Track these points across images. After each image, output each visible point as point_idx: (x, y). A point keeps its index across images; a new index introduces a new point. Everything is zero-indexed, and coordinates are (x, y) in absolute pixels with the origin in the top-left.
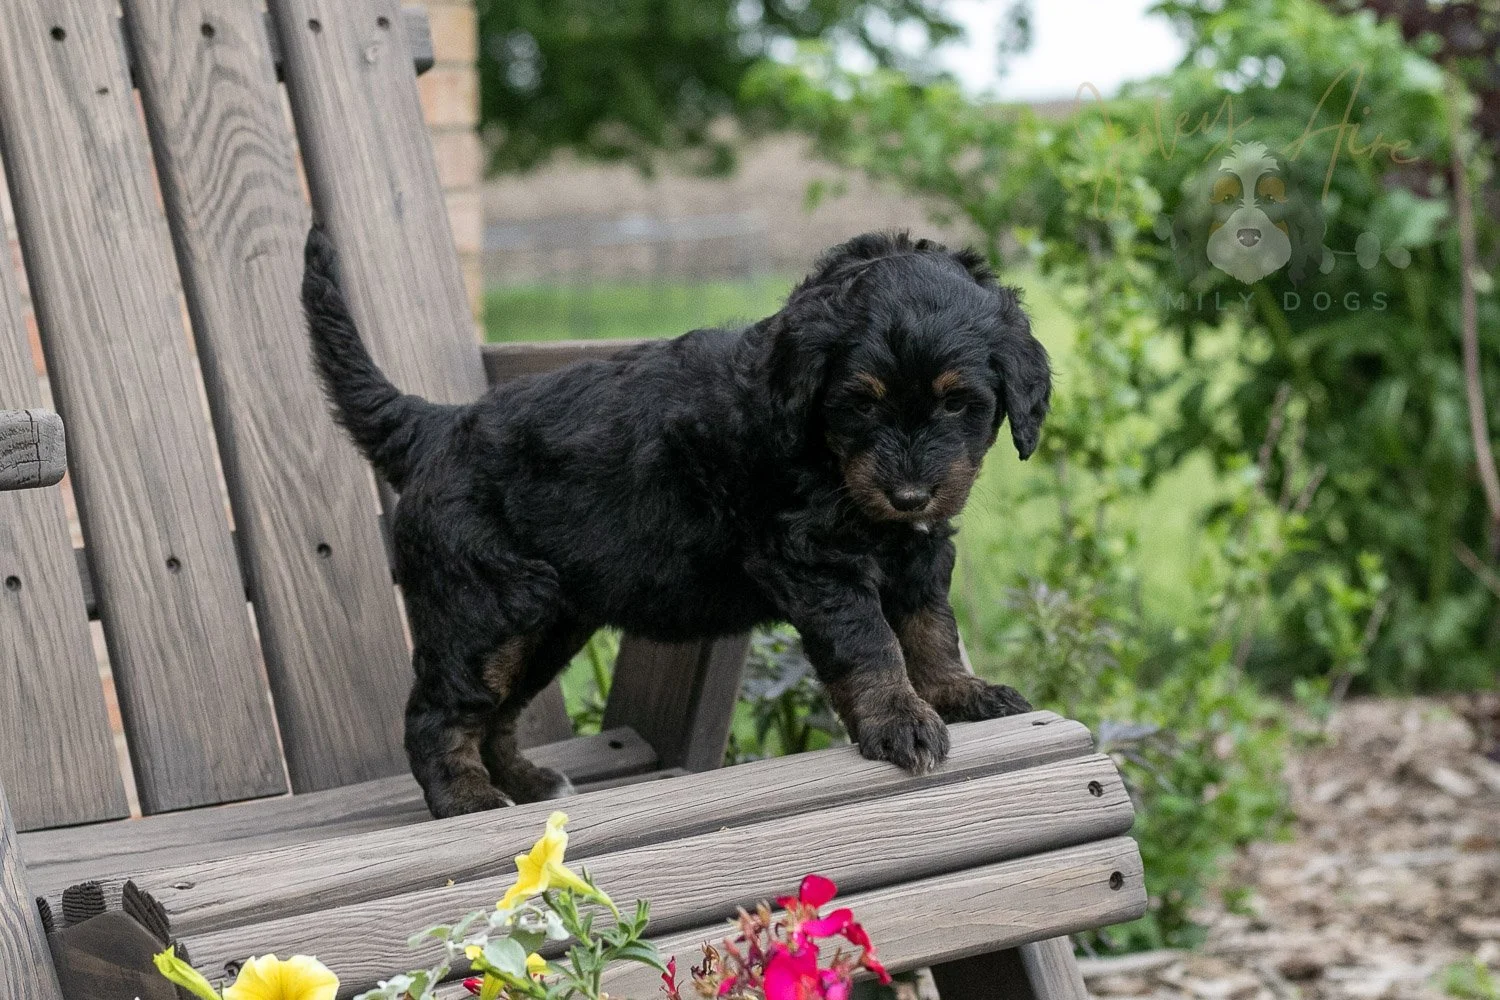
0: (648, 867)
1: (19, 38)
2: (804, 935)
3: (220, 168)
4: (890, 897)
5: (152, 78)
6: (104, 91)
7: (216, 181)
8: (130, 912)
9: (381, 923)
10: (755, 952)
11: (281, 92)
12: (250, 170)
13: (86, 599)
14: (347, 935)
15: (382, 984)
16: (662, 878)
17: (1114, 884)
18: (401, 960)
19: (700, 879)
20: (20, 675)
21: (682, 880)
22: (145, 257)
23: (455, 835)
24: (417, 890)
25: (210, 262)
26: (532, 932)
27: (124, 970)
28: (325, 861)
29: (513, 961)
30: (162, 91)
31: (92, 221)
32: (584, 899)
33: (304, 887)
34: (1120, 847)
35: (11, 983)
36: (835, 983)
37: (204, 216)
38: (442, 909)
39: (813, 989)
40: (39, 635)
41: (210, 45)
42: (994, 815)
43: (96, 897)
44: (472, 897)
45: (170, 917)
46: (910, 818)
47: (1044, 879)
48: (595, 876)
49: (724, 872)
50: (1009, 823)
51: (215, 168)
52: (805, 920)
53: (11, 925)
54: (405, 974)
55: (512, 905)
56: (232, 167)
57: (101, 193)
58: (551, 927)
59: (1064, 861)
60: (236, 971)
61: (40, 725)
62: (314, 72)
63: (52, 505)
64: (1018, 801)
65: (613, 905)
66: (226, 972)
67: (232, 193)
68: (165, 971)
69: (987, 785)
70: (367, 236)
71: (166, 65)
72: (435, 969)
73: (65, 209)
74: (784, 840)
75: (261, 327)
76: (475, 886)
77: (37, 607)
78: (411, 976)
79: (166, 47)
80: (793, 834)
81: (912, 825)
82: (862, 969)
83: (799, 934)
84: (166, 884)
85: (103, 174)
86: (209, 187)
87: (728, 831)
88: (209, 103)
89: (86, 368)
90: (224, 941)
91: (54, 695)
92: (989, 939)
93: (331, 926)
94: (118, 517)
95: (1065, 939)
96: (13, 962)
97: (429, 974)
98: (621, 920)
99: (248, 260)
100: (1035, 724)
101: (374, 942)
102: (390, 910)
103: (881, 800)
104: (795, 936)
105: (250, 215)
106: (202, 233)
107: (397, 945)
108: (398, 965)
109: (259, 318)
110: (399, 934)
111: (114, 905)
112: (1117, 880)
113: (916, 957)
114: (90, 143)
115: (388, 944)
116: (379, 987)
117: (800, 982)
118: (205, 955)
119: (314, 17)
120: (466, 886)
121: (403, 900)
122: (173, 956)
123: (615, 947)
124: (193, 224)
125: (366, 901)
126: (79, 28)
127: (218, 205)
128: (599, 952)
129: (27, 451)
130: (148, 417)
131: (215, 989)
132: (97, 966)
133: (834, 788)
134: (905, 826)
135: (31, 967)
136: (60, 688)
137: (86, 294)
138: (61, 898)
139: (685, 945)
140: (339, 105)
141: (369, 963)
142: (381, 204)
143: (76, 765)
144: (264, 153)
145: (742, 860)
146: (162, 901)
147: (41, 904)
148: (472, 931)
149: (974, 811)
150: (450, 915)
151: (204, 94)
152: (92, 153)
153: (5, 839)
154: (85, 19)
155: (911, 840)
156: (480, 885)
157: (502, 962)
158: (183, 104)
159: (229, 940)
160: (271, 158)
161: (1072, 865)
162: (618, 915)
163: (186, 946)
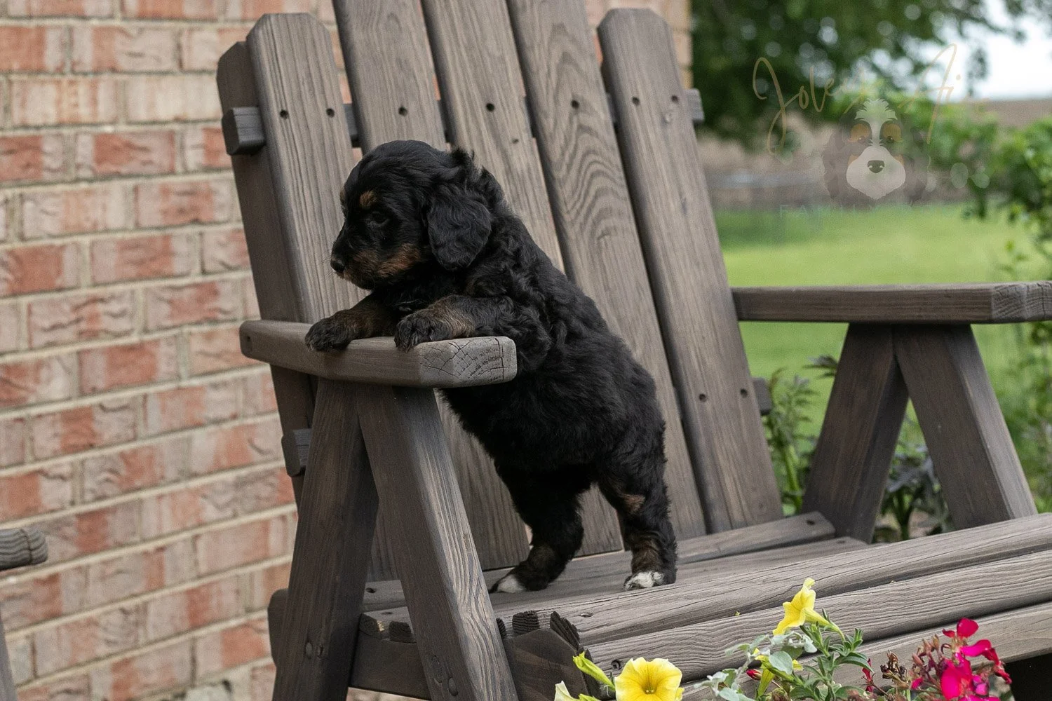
0: (851, 605)
1: (469, 111)
2: (961, 654)
3: (583, 185)
4: (989, 622)
5: (543, 132)
6: (516, 141)
7: (580, 193)
8: (554, 629)
9: (699, 637)
10: (932, 663)
12: (600, 186)
14: (681, 644)
15: (709, 677)
16: (859, 611)
19: (881, 612)
20: (471, 482)
21: (872, 612)
22: (540, 237)
24: (719, 617)
25: (577, 240)
26: (795, 647)
27: (550, 663)
28: (667, 600)
29: (785, 665)
30: (549, 138)
32: (825, 629)
33: (656, 616)
35: (483, 669)
36: (980, 683)
37: (573, 213)
38: (734, 630)
41: (577, 113)
42: (1048, 574)
43: (534, 620)
44: (751, 622)
45: (580, 634)
46: (1000, 575)
49: (894, 607)
51: (580, 185)
52: (961, 645)
53: (483, 635)
54: (721, 671)
55: (783, 632)
56: (590, 184)
58: (807, 645)
60: (618, 666)
62: (635, 127)
65: (841, 632)
66: (613, 667)
67: (589, 200)
68: (580, 667)
69: (1044, 556)
70: (667, 225)
71: (552, 125)
72: (740, 668)
74: (928, 589)
75: (606, 278)
76: (751, 616)
78: (726, 672)
79: (551, 114)
80: (933, 585)
81: (1001, 580)
83: (959, 654)
84: (576, 614)
85: (516, 188)
86: (576, 197)
87: (896, 584)
88: (576, 147)
90: (611, 648)
93: (670, 640)
96: (484, 655)
97: (736, 671)
98: (845, 641)
99: (599, 239)
101: (696, 649)
102: (704, 630)
103: (983, 565)
104: (956, 655)
105: (600, 212)
106: (573, 223)
107: (708, 651)
108: (709, 662)
109: (605, 272)
110: (710, 644)
111: (545, 625)
115: (704, 650)
116: (708, 679)
117: (960, 682)
118: (600, 656)
119: (635, 95)
120: (748, 615)
121: (712, 624)
122: (583, 657)
123: (842, 656)
124: (567, 218)
125: (690, 624)
126: (502, 103)
127: (582, 207)
128: (834, 660)
129: (498, 362)
131: (608, 677)
132: (533, 659)
134: (998, 581)
135: (494, 659)
138: (511, 619)
140: (650, 148)
141: (693, 661)
142: (674, 205)
143: (503, 534)
144: (608, 176)
145: (903, 601)
146: (575, 624)
147: (499, 622)
148: (761, 646)
149: (1037, 572)
150: (738, 633)
151: (573, 142)
152: (510, 176)
153: (479, 585)
154: (506, 98)
155: (1001, 589)
156: (755, 615)
157: (779, 665)
158: (561, 148)
159: (614, 647)
160: (611, 179)
162: (844, 637)
163: (590, 651)
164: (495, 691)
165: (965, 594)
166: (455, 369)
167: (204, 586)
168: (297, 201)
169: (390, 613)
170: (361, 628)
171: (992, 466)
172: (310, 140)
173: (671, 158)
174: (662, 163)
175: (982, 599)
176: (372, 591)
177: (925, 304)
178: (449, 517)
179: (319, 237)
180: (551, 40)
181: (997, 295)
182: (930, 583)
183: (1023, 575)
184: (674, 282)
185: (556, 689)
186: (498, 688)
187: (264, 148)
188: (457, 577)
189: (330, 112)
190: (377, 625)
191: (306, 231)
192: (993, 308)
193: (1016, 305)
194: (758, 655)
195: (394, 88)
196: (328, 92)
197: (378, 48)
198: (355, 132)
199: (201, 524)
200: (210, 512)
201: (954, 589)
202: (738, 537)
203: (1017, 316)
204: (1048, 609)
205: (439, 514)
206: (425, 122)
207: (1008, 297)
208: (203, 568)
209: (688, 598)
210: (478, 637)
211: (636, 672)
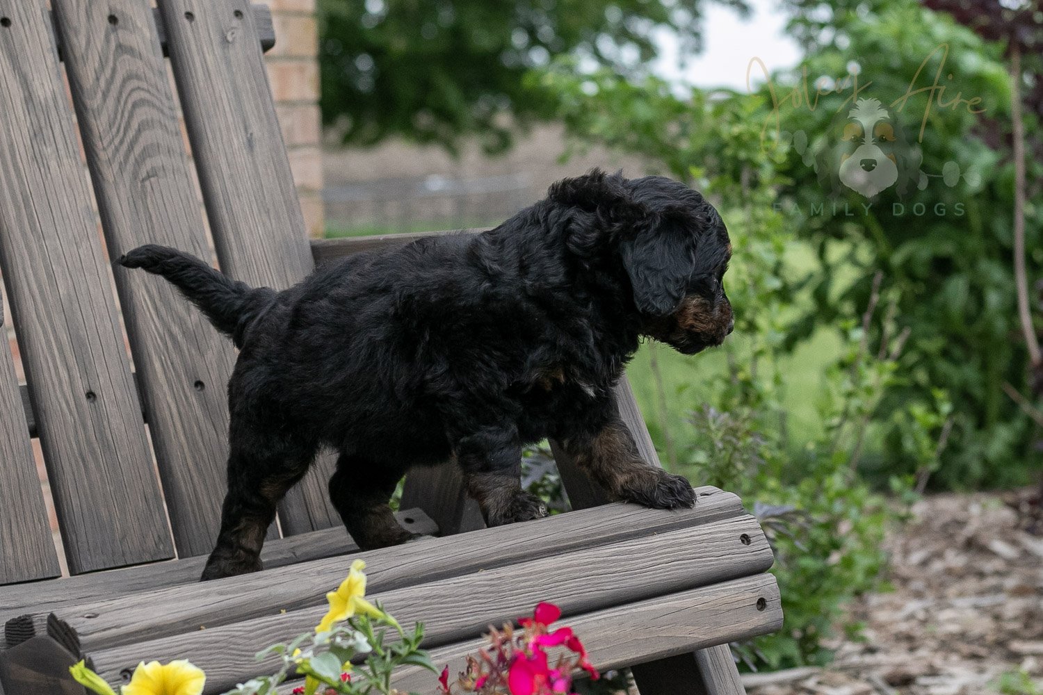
0: (426, 599)
2: (536, 645)
3: (122, 116)
4: (597, 618)
5: (74, 54)
7: (120, 126)
8: (52, 636)
9: (235, 640)
10: (501, 657)
11: (167, 64)
12: (144, 117)
13: (28, 422)
14: (211, 649)
15: (239, 686)
16: (437, 606)
17: (760, 607)
18: (249, 666)
19: (463, 606)
21: (451, 607)
22: (68, 179)
23: (287, 578)
24: (260, 616)
25: (115, 183)
26: (345, 647)
27: (49, 678)
28: (194, 598)
29: (331, 668)
30: (80, 61)
31: (31, 155)
32: (378, 622)
33: (179, 616)
34: (764, 580)
36: (559, 679)
37: (110, 151)
38: (278, 630)
39: (543, 683)
41: (115, 30)
42: (675, 558)
43: (29, 626)
44: (299, 621)
45: (81, 638)
46: (614, 561)
47: (710, 603)
48: (385, 605)
49: (480, 601)
50: (684, 565)
51: (119, 117)
52: (538, 634)
54: (256, 679)
55: (329, 628)
56: (131, 115)
57: (37, 134)
59: (723, 591)
60: (129, 676)
62: (189, 49)
64: (691, 549)
65: (399, 626)
66: (120, 677)
67: (131, 134)
68: (78, 678)
69: (668, 538)
70: (228, 164)
71: (83, 43)
72: (276, 675)
73: (11, 145)
74: (524, 578)
75: (153, 228)
76: (302, 613)
78: (259, 680)
79: (83, 32)
80: (531, 574)
81: (616, 567)
82: (578, 670)
83: (533, 645)
84: (78, 615)
86: (114, 130)
87: (484, 572)
88: (114, 71)
90: (120, 654)
92: (672, 646)
93: (197, 643)
94: (51, 365)
95: (726, 646)
97: (271, 678)
98: (404, 636)
99: (143, 180)
100: (702, 495)
101: (229, 654)
102: (240, 631)
103: (593, 550)
104: (531, 646)
105: (144, 149)
106: (110, 162)
107: (245, 656)
108: (246, 670)
109: (151, 221)
110: (247, 648)
111: (41, 631)
112: (762, 604)
113: (619, 661)
114: (29, 98)
115: (239, 655)
116: (237, 688)
117: (534, 678)
118: (106, 664)
119: (189, 10)
120: (296, 613)
121: (251, 623)
122: (83, 666)
123: (400, 655)
124: (103, 156)
125: (223, 625)
126: (20, 17)
127: (121, 142)
128: (388, 659)
130: (72, 293)
131: (114, 689)
132: (29, 675)
133: (559, 542)
134: (611, 567)
136: (9, 485)
137: (27, 205)
138: (4, 628)
139: (453, 653)
140: (207, 72)
141: (225, 670)
142: (238, 141)
143: (22, 539)
144: (154, 106)
145: (491, 593)
146: (75, 627)
148: (302, 647)
149: (658, 557)
150: (284, 634)
151: (111, 64)
152: (30, 105)
154: (25, 11)
155: (615, 576)
156: (305, 613)
157: (323, 669)
158: (95, 71)
159: (122, 653)
160: (158, 109)
161: (729, 594)
162: (402, 632)
163: (93, 659)
165: (571, 583)
173: (234, 83)
175: (592, 589)
182: (526, 571)
183: (643, 560)
184: (237, 234)
194: (298, 656)
201: (556, 578)
202: (320, 540)
204: (677, 599)
209: (221, 594)
211: (147, 678)
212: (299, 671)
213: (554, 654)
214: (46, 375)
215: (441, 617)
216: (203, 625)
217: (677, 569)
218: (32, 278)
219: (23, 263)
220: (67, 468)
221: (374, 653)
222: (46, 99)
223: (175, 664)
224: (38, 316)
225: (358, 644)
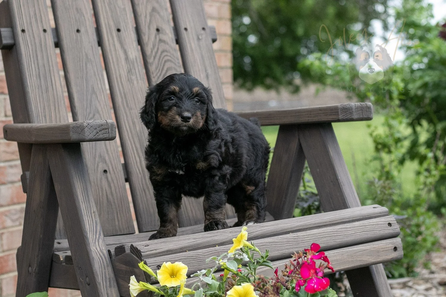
1: (109, 31)
2: (311, 259)
3: (161, 65)
4: (335, 252)
5: (143, 42)
7: (160, 69)
8: (132, 252)
9: (199, 256)
10: (298, 263)
11: (177, 46)
12: (169, 66)
13: (125, 176)
14: (190, 259)
15: (198, 272)
16: (273, 246)
17: (395, 250)
18: (204, 266)
19: (284, 246)
20: (107, 195)
24: (208, 248)
26: (239, 258)
27: (130, 268)
28: (184, 240)
29: (234, 266)
30: (146, 45)
31: (127, 79)
32: (252, 250)
33: (178, 246)
34: (396, 240)
35: (101, 272)
36: (320, 272)
37: (156, 78)
38: (215, 253)
39: (314, 274)
40: (112, 185)
41: (158, 34)
42: (363, 231)
43: (123, 249)
44: (223, 250)
45: (142, 253)
46: (340, 231)
47: (376, 248)
48: (255, 244)
49: (290, 244)
50: (367, 233)
51: (159, 65)
52: (312, 255)
53: (101, 257)
55: (233, 251)
56: (164, 65)
57: (129, 71)
59: (381, 243)
60: (160, 268)
61: (112, 209)
62: (185, 40)
63: (116, 152)
64: (369, 227)
65: (259, 251)
66: (157, 268)
67: (164, 72)
68: (141, 268)
69: (361, 223)
71: (147, 39)
72: (213, 268)
73: (120, 75)
76: (224, 247)
77: (112, 178)
78: (206, 270)
79: (147, 34)
80: (309, 235)
81: (341, 233)
82: (327, 269)
83: (310, 259)
84: (141, 245)
85: (130, 67)
86: (158, 71)
87: (292, 234)
88: (158, 49)
89: (125, 116)
91: (116, 201)
92: (362, 264)
93: (185, 257)
94: (133, 155)
95: (381, 264)
96: (101, 266)
97: (211, 269)
100: (374, 208)
101: (197, 261)
102: (201, 253)
103: (332, 227)
104: (309, 259)
107: (203, 262)
108: (203, 267)
110: (203, 259)
111: (128, 250)
112: (395, 249)
113: (342, 268)
114: (127, 58)
115: (200, 261)
117: (311, 271)
118: (151, 263)
119: (186, 27)
120: (222, 247)
121: (205, 250)
122: (143, 264)
123: (260, 262)
125: (195, 250)
126: (124, 29)
127: (160, 75)
128: (255, 264)
129: (106, 130)
130: (141, 130)
131: (154, 272)
132: (123, 267)
133: (320, 223)
135: (106, 268)
136: (117, 199)
137: (125, 98)
138: (114, 250)
140: (192, 50)
141: (195, 267)
142: (203, 75)
143: (121, 219)
144: (172, 62)
145: (295, 241)
146: (140, 249)
147: (109, 251)
148: (223, 258)
149: (357, 230)
151: (157, 47)
152: (127, 61)
153: (100, 234)
154: (126, 26)
155: (340, 237)
156: (225, 247)
157: (231, 267)
158: (151, 49)
159: (158, 259)
160: (174, 63)
161: (383, 244)
162: (261, 254)
163: (147, 261)
164: (106, 282)
165: (324, 239)
166: (86, 133)
167: (5, 256)
168: (29, 69)
169: (66, 253)
170: (53, 260)
171: (341, 186)
172: (35, 43)
173: (201, 54)
174: (197, 57)
175: (332, 241)
176: (59, 243)
177: (310, 114)
178: (87, 203)
179: (38, 86)
180: (147, 2)
181: (341, 108)
182: (308, 234)
183: (351, 231)
185: (131, 278)
186: (108, 280)
187: (15, 46)
188: (90, 231)
189: (45, 31)
190: (59, 258)
191: (32, 83)
192: (340, 114)
193: (350, 113)
194: (222, 262)
195: (74, 21)
196: (44, 22)
197: (67, 3)
198: (56, 40)
199: (4, 228)
200: (9, 223)
201: (319, 237)
203: (350, 117)
204: (363, 246)
205: (82, 202)
206: (88, 36)
207: (346, 109)
208: (5, 248)
210: (99, 258)
211: (167, 268)
212: (222, 267)
213: (318, 263)
214: (131, 159)
215: (275, 250)
216: (187, 250)
217: (364, 235)
218: (127, 124)
219: (124, 118)
220: (138, 194)
221: (250, 262)
222: (133, 59)
223: (177, 263)
224: (129, 137)
225: (244, 258)
